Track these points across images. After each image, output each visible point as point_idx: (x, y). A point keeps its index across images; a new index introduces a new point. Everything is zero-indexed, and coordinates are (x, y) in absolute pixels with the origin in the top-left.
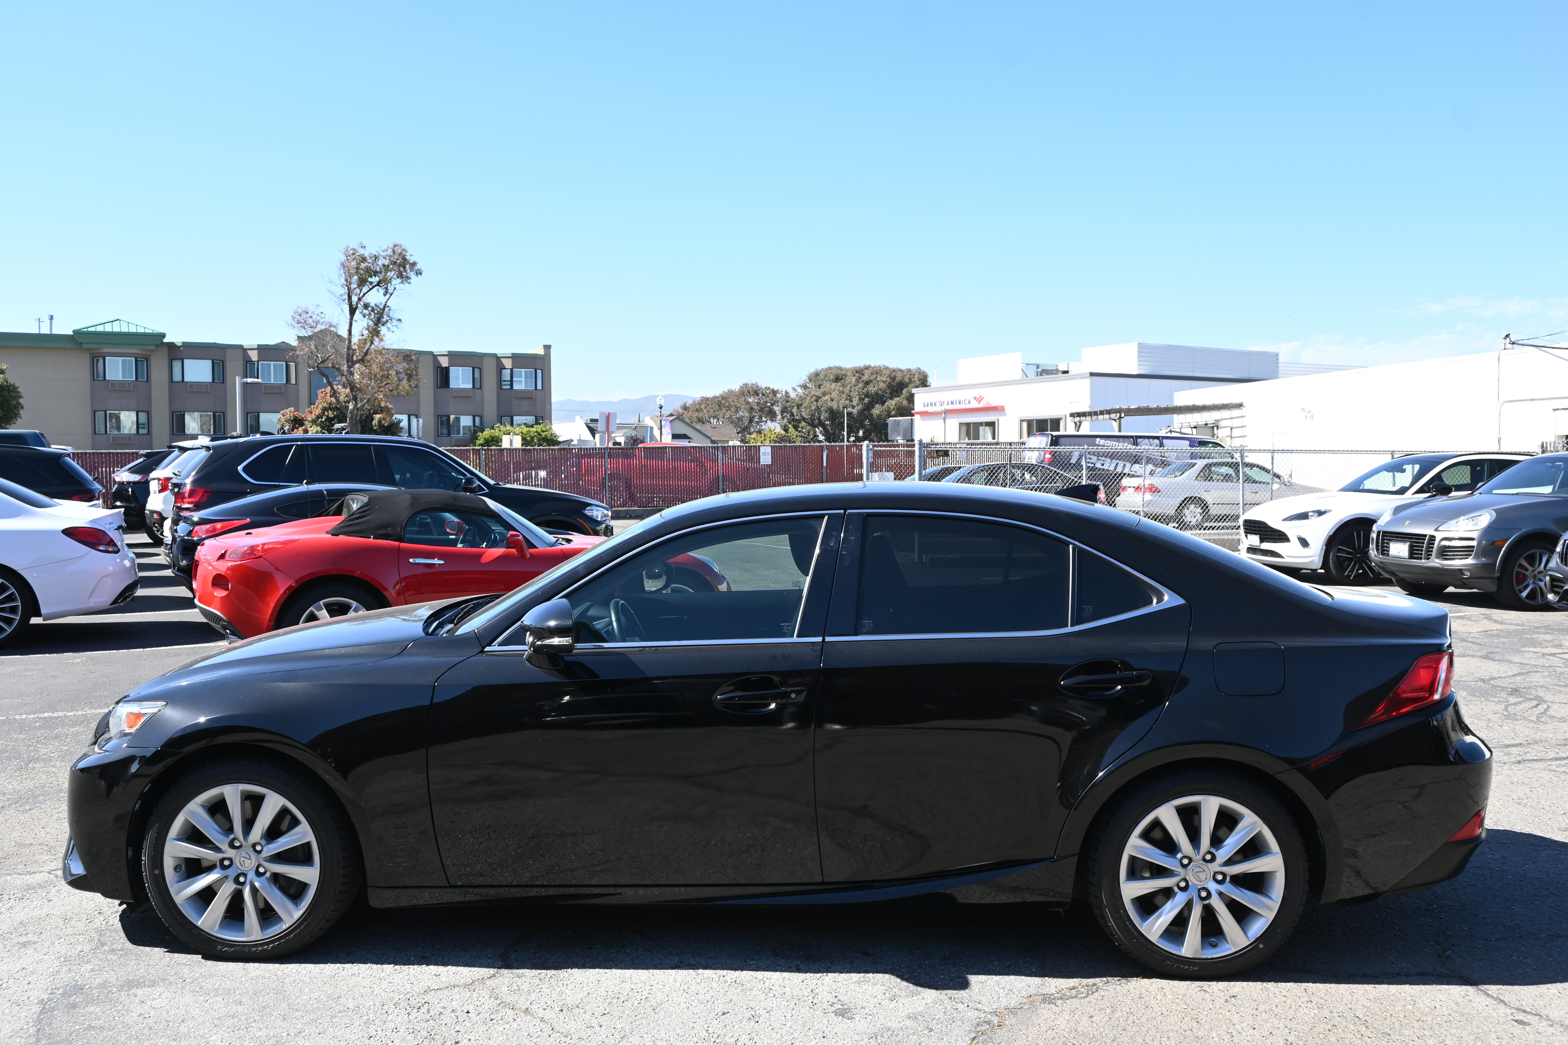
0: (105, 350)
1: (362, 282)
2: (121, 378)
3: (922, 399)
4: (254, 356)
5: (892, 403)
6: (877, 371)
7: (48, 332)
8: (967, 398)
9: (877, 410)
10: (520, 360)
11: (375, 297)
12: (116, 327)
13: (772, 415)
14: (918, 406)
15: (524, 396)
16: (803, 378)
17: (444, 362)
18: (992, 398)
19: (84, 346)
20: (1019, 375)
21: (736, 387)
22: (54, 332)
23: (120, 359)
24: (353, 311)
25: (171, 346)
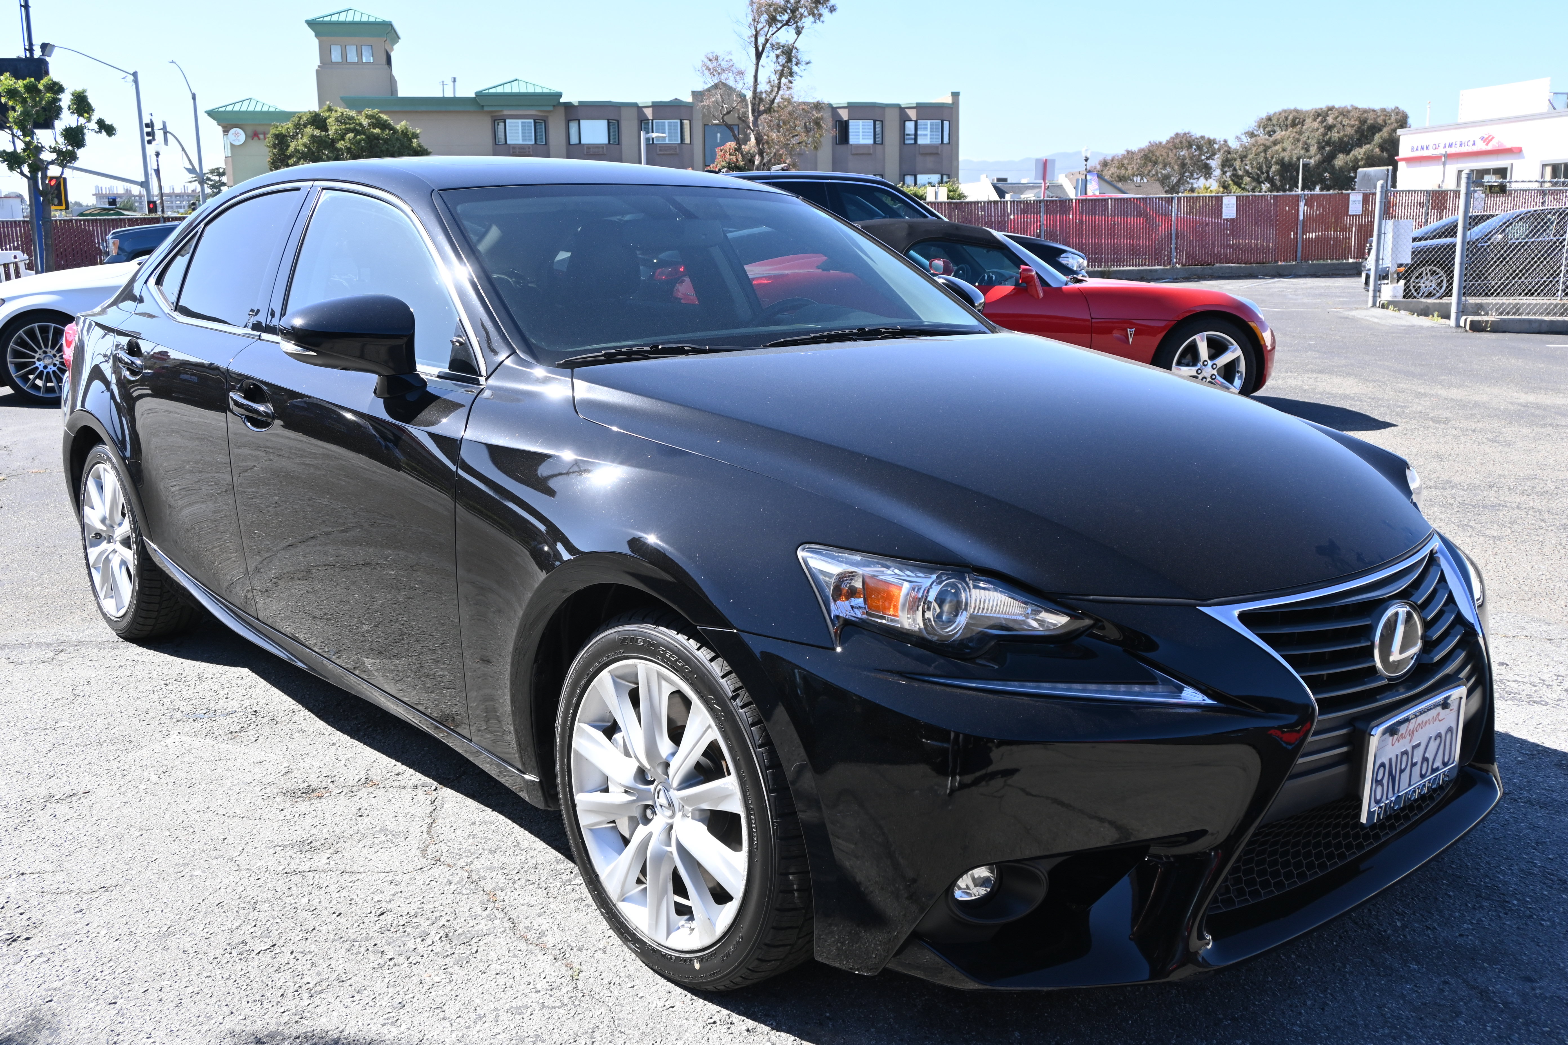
0: (506, 112)
1: (772, 20)
2: (521, 142)
3: (1408, 143)
4: (649, 113)
5: (1359, 152)
6: (1344, 113)
7: (452, 96)
8: (1472, 139)
9: (1340, 161)
10: (926, 111)
11: (785, 36)
12: (515, 89)
13: (1207, 171)
14: (1404, 151)
15: (932, 152)
16: (1250, 123)
17: (844, 115)
18: (1505, 137)
19: (486, 109)
20: (1545, 107)
21: (1164, 137)
22: (457, 96)
23: (520, 121)
24: (759, 55)
25: (568, 106)
